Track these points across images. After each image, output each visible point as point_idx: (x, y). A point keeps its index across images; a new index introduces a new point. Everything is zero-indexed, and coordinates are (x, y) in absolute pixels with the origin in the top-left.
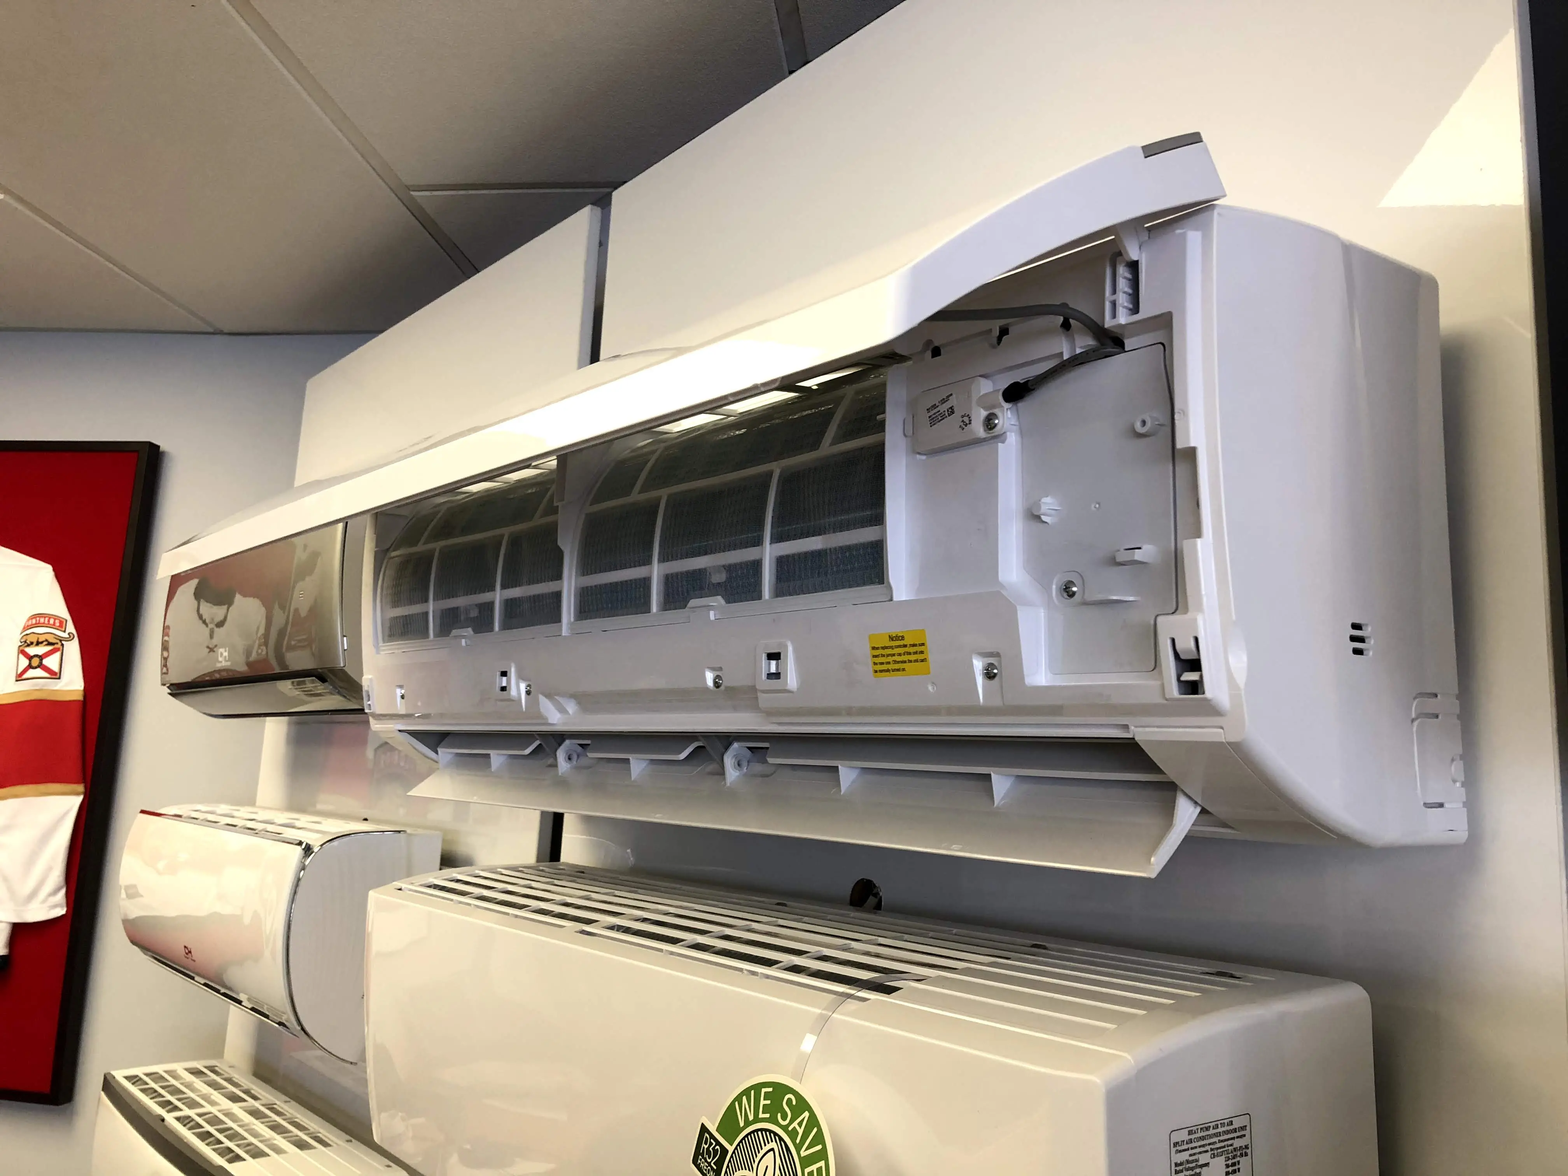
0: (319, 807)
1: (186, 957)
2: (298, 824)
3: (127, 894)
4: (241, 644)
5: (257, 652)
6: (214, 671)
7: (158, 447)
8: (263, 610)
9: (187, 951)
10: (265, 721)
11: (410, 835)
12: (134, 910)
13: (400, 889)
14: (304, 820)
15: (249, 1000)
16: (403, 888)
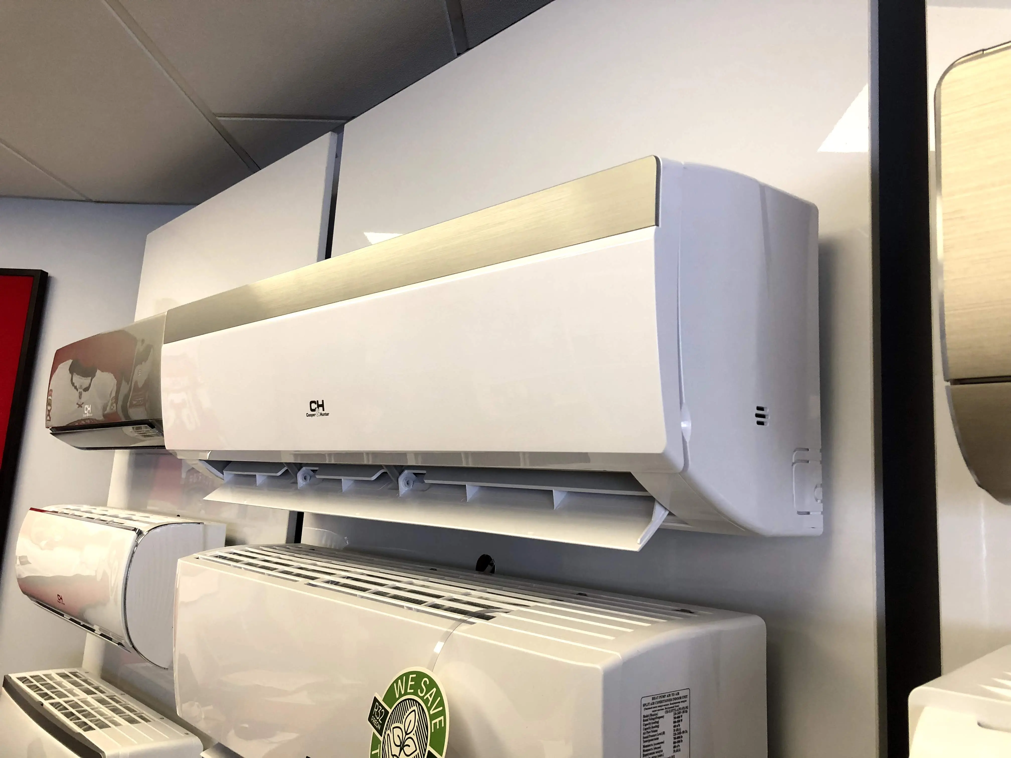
0: (149, 508)
1: (58, 602)
2: (134, 518)
3: (20, 562)
4: (100, 404)
5: (111, 407)
6: (82, 419)
7: (47, 273)
8: (115, 381)
9: (59, 598)
10: (114, 452)
11: (205, 525)
12: (25, 573)
13: (198, 558)
14: (138, 515)
15: (100, 629)
16: (199, 558)
